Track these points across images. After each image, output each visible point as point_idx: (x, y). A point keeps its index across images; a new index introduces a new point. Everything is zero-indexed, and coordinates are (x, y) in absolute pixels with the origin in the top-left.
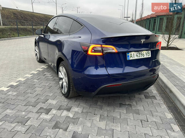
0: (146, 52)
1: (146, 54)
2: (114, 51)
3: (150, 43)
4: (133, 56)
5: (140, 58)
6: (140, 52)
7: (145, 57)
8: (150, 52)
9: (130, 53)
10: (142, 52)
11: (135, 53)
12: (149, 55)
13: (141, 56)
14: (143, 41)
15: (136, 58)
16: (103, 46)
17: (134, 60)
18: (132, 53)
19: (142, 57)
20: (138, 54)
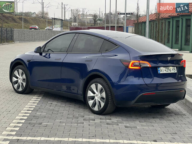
0: (173, 68)
1: (172, 70)
2: (148, 66)
3: (176, 60)
4: (163, 70)
5: (168, 72)
6: (168, 68)
7: (172, 72)
8: (176, 68)
9: (160, 68)
10: (170, 68)
11: (164, 68)
12: (175, 70)
13: (168, 71)
14: (169, 58)
15: (165, 72)
16: (141, 62)
17: (164, 74)
18: (162, 68)
19: (170, 72)
20: (166, 69)
